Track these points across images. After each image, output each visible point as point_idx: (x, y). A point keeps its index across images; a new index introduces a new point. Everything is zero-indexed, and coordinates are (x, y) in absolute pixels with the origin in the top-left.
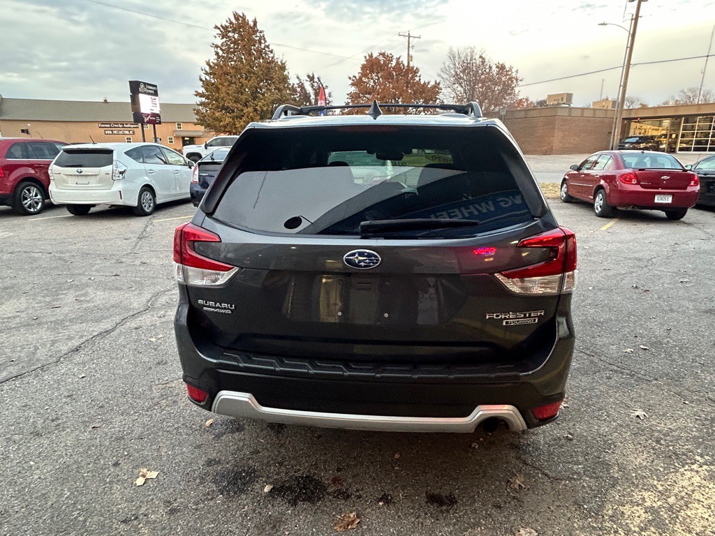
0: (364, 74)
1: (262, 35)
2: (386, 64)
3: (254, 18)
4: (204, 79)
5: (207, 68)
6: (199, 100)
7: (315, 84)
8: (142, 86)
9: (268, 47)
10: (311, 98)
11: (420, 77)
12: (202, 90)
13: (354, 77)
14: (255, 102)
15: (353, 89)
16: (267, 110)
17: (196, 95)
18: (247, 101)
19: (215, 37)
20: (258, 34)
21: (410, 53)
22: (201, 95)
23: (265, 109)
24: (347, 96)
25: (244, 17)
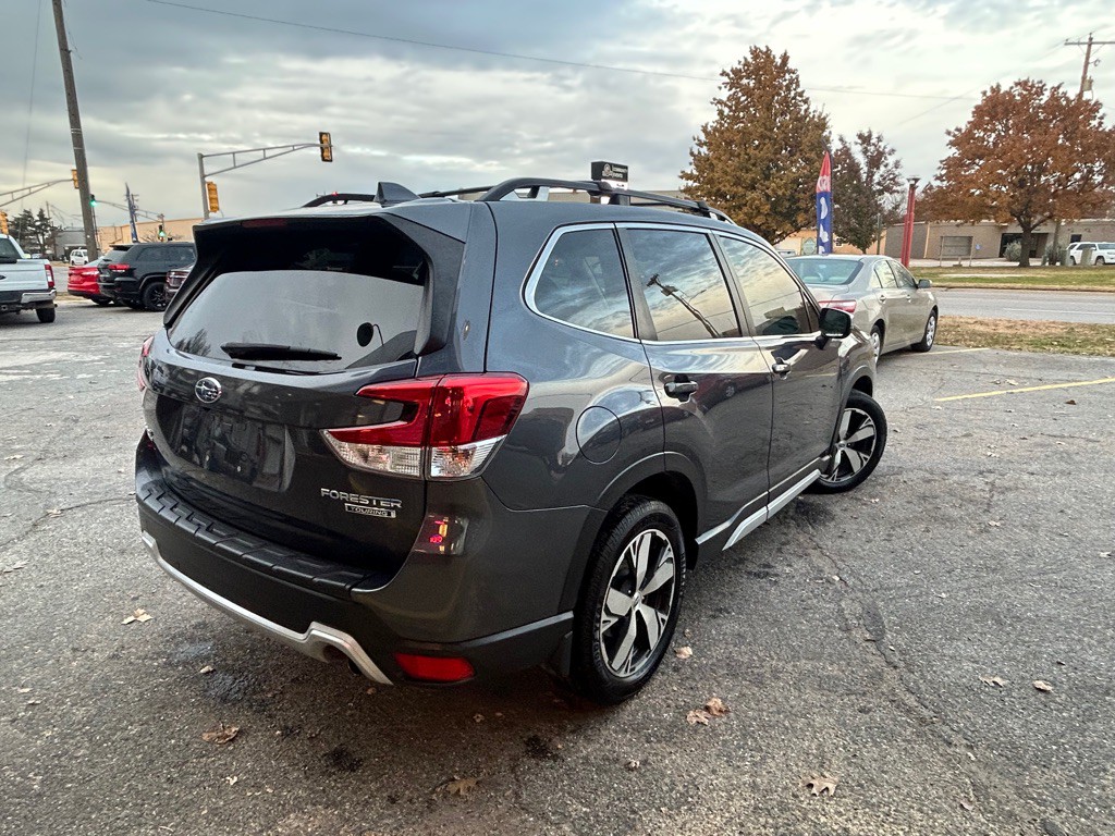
0: (975, 125)
1: (794, 76)
2: (1026, 100)
3: (783, 52)
4: (696, 153)
5: (703, 137)
6: (683, 183)
7: (872, 148)
8: (607, 168)
9: (801, 94)
10: (862, 172)
11: (1102, 118)
12: (690, 169)
13: (957, 130)
14: (767, 183)
15: (953, 152)
16: (784, 194)
17: (682, 177)
18: (754, 181)
19: (720, 88)
20: (787, 76)
21: (1088, 75)
22: (689, 177)
23: (780, 193)
24: (940, 165)
25: (768, 53)
